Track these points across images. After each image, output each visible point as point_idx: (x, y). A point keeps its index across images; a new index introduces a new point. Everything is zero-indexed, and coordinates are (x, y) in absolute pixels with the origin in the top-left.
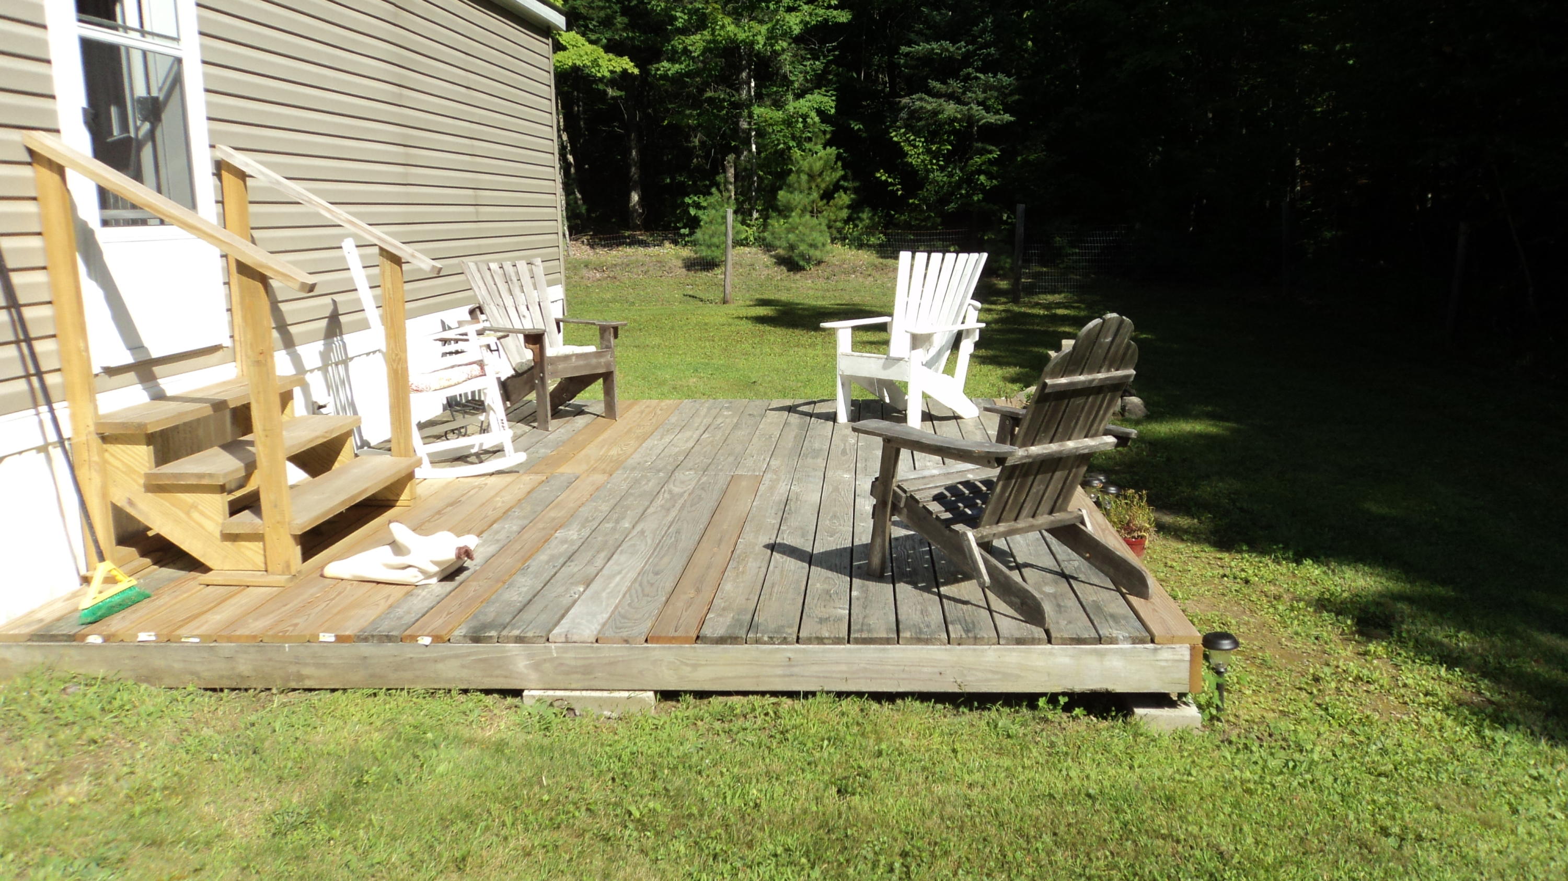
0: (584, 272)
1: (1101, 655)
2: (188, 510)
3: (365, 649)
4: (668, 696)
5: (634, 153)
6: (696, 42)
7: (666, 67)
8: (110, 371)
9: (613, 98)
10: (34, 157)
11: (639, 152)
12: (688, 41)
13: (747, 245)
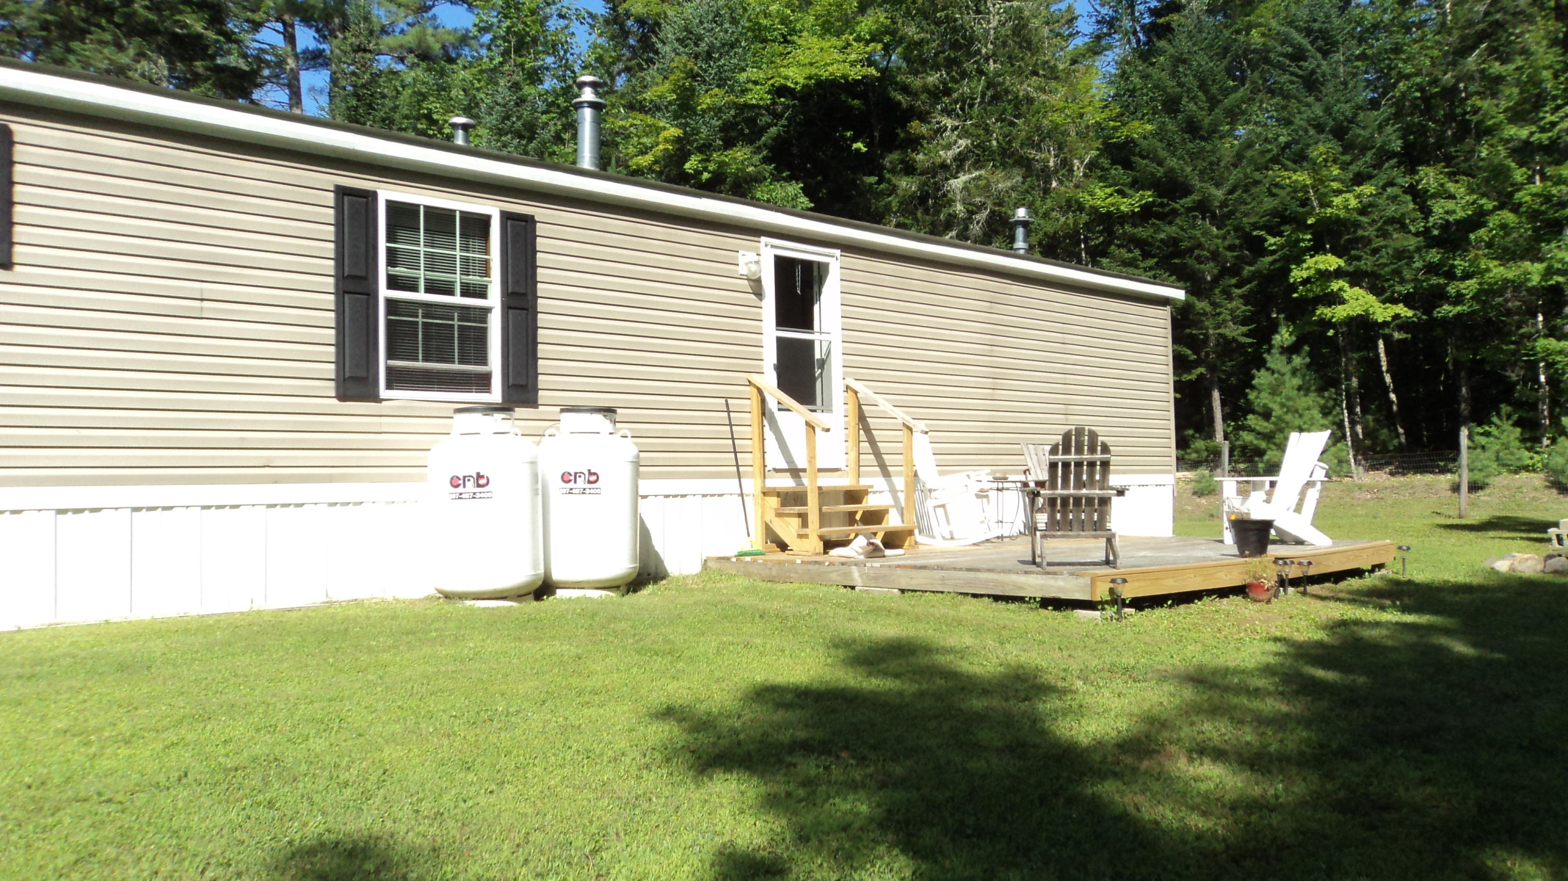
0: (1357, 494)
1: (1056, 579)
2: (788, 524)
3: (810, 567)
4: (903, 591)
5: (1464, 390)
6: (1470, 286)
7: (1447, 310)
8: (777, 471)
9: (1399, 340)
10: (750, 383)
11: (1471, 389)
12: (1462, 286)
13: (1534, 471)
